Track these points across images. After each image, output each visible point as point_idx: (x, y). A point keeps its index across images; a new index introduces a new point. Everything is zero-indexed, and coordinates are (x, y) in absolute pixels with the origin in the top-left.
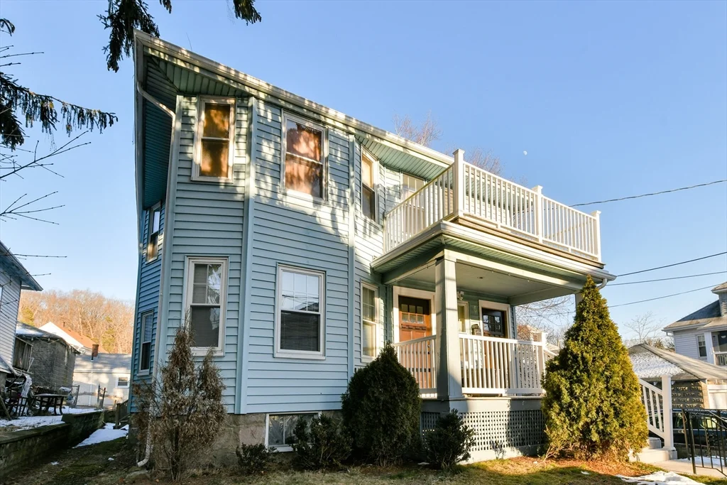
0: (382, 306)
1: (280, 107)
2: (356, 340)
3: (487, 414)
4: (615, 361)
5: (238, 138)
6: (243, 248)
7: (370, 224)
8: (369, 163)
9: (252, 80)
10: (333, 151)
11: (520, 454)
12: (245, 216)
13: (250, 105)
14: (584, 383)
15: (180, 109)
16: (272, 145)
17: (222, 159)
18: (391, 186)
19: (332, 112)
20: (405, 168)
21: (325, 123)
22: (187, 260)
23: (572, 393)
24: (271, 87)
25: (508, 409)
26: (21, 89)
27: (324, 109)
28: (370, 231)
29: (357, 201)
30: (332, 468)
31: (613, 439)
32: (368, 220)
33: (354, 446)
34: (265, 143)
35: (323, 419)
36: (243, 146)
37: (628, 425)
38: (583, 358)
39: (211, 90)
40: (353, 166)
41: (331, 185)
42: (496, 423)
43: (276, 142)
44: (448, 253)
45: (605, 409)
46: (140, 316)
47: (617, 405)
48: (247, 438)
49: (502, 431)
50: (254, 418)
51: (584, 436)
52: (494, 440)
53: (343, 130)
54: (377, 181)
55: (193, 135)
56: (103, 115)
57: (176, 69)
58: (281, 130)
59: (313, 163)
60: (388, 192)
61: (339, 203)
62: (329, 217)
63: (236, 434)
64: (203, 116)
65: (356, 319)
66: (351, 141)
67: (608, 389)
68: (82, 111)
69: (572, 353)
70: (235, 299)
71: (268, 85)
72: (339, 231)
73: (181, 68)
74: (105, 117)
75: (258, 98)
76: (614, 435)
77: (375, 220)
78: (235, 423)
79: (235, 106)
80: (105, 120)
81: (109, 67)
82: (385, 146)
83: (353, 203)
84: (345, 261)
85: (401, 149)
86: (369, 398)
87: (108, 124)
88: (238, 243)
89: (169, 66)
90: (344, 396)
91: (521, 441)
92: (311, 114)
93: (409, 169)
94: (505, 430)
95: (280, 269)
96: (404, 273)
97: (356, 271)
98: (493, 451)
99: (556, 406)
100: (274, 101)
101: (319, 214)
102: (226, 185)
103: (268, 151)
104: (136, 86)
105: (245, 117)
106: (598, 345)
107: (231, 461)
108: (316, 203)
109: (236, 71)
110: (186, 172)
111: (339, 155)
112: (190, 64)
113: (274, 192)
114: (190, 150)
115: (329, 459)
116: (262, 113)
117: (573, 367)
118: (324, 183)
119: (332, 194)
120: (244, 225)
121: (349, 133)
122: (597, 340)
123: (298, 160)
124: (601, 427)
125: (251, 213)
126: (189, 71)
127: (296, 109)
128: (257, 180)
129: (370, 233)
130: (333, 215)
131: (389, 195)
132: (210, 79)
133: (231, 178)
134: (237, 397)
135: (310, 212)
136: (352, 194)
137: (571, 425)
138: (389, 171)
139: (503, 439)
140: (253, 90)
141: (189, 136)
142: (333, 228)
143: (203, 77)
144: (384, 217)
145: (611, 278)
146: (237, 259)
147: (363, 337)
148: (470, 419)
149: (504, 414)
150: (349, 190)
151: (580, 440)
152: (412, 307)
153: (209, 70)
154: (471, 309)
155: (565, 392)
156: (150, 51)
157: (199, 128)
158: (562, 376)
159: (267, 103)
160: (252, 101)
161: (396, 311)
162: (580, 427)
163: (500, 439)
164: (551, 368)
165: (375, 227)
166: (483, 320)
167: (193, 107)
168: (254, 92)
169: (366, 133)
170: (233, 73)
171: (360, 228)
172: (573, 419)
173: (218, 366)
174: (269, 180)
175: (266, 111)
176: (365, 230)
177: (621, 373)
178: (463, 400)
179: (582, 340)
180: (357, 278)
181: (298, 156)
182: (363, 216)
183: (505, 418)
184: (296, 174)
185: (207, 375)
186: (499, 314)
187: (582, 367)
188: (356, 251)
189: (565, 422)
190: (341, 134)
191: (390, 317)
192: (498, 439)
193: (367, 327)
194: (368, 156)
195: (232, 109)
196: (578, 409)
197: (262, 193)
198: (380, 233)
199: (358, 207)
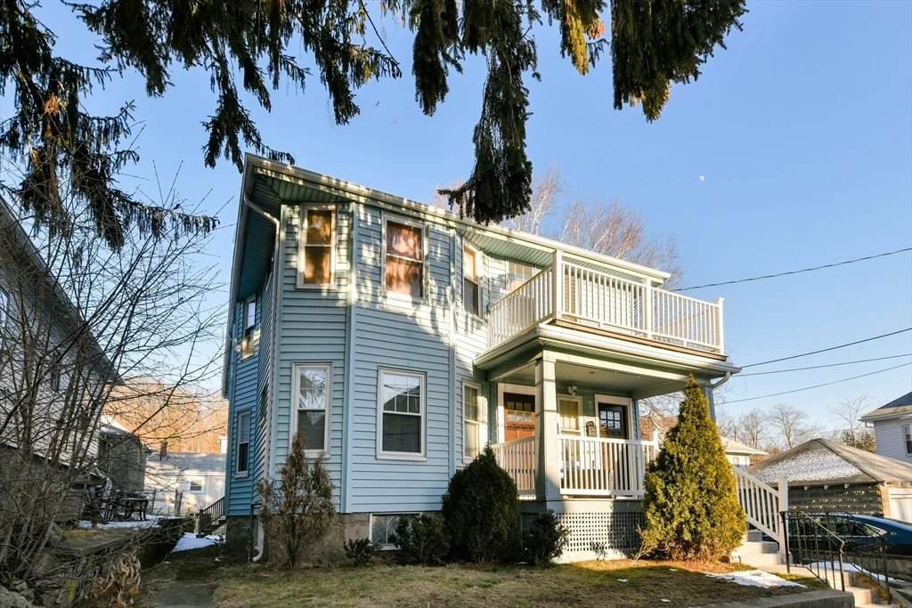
0: (486, 404)
1: (380, 209)
2: (457, 441)
3: (588, 516)
4: (708, 462)
5: (339, 245)
6: (346, 353)
7: (473, 319)
8: (472, 254)
9: (352, 186)
10: (433, 248)
11: (624, 557)
12: (347, 322)
13: (350, 211)
14: (677, 484)
15: (284, 219)
16: (372, 249)
17: (324, 265)
18: (496, 276)
19: (431, 209)
20: (511, 255)
21: (424, 220)
22: (294, 365)
23: (666, 494)
24: (371, 191)
25: (611, 511)
26: (136, 204)
27: (423, 207)
28: (472, 326)
29: (458, 297)
30: (432, 563)
31: (702, 538)
32: (470, 315)
33: (452, 542)
34: (365, 247)
35: (424, 519)
36: (344, 252)
37: (719, 525)
38: (679, 459)
39: (313, 198)
40: (454, 263)
41: (431, 284)
42: (598, 524)
43: (376, 245)
44: (547, 354)
45: (697, 509)
46: (236, 415)
47: (709, 505)
48: (351, 534)
49: (604, 532)
50: (358, 517)
51: (679, 535)
52: (595, 541)
53: (443, 225)
54: (479, 274)
55: (297, 245)
56: (206, 220)
57: (282, 184)
58: (381, 232)
59: (413, 262)
60: (493, 283)
61: (439, 301)
62: (429, 316)
63: (342, 532)
64: (306, 224)
65: (457, 420)
66: (452, 236)
67: (701, 489)
68: (188, 217)
69: (669, 454)
70: (339, 403)
71: (368, 189)
72: (440, 330)
73: (287, 182)
74: (208, 222)
75: (358, 203)
76: (704, 533)
77: (478, 315)
78: (341, 522)
79: (336, 211)
80: (209, 224)
81: (206, 164)
82: (488, 237)
83: (453, 301)
84: (446, 361)
85: (505, 239)
86: (467, 499)
87: (211, 228)
88: (341, 349)
89: (275, 181)
90: (444, 497)
91: (625, 544)
92: (411, 213)
93: (515, 257)
94: (607, 532)
95: (381, 372)
96: (508, 370)
97: (457, 370)
98: (593, 552)
99: (653, 507)
100: (375, 203)
101: (419, 314)
102: (329, 291)
103: (368, 255)
104: (242, 196)
105: (345, 223)
106: (694, 445)
107: (338, 557)
108: (415, 303)
109: (337, 180)
110: (291, 281)
111: (439, 251)
112: (295, 177)
113: (375, 295)
114: (294, 258)
115: (429, 555)
116: (362, 218)
117: (669, 468)
118: (424, 281)
119: (431, 293)
120: (347, 330)
121: (449, 228)
122: (693, 441)
123: (397, 260)
124: (693, 527)
125: (354, 318)
126: (293, 184)
127: (396, 209)
128: (358, 285)
129: (472, 329)
130: (433, 314)
131: (493, 285)
132: (313, 190)
133: (333, 285)
134: (343, 497)
135: (410, 313)
136: (453, 292)
137: (666, 525)
138: (493, 259)
139: (604, 539)
140: (353, 195)
141: (293, 245)
142: (433, 328)
143: (307, 188)
144: (488, 311)
145: (735, 371)
146: (340, 364)
147: (464, 437)
148: (569, 520)
149: (607, 515)
150: (450, 288)
151: (675, 540)
152: (519, 405)
153: (312, 180)
154: (585, 405)
155: (660, 491)
156: (259, 171)
157: (302, 237)
158: (660, 477)
159: (366, 206)
160: (353, 205)
161: (501, 410)
162: (674, 527)
163: (601, 541)
164: (652, 468)
165: (478, 322)
166: (600, 417)
167: (296, 216)
168: (354, 197)
169: (467, 225)
170: (334, 182)
171: (461, 325)
172: (667, 520)
173: (327, 468)
174: (369, 284)
175: (366, 214)
176: (467, 327)
177: (715, 474)
178: (560, 500)
179: (679, 441)
180: (458, 378)
181: (398, 257)
182: (465, 313)
183: (607, 520)
184: (395, 275)
185: (319, 476)
186: (620, 409)
187: (677, 468)
188: (458, 350)
189: (660, 522)
190: (441, 229)
191: (495, 416)
192: (599, 541)
193: (469, 426)
194: (471, 247)
195: (333, 215)
196: (671, 509)
197: (363, 298)
198: (483, 328)
199: (459, 303)
